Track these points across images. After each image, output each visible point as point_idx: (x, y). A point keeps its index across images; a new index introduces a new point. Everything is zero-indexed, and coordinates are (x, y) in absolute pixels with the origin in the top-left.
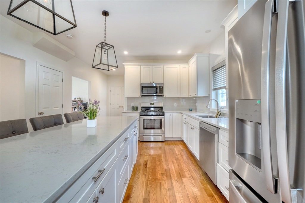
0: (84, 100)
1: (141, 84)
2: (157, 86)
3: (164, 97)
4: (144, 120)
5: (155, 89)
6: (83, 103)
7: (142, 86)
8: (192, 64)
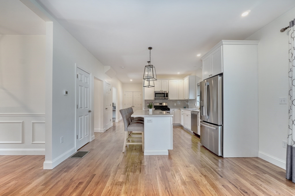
1: (155, 91)
2: (165, 93)
3: (169, 99)
5: (164, 95)
7: (155, 93)
8: (186, 81)
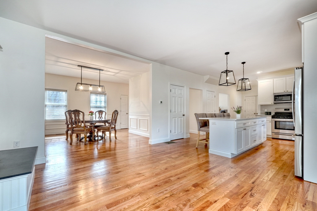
0: (222, 108)
1: (274, 93)
4: (276, 122)
5: (289, 96)
6: (222, 110)
7: (275, 96)
